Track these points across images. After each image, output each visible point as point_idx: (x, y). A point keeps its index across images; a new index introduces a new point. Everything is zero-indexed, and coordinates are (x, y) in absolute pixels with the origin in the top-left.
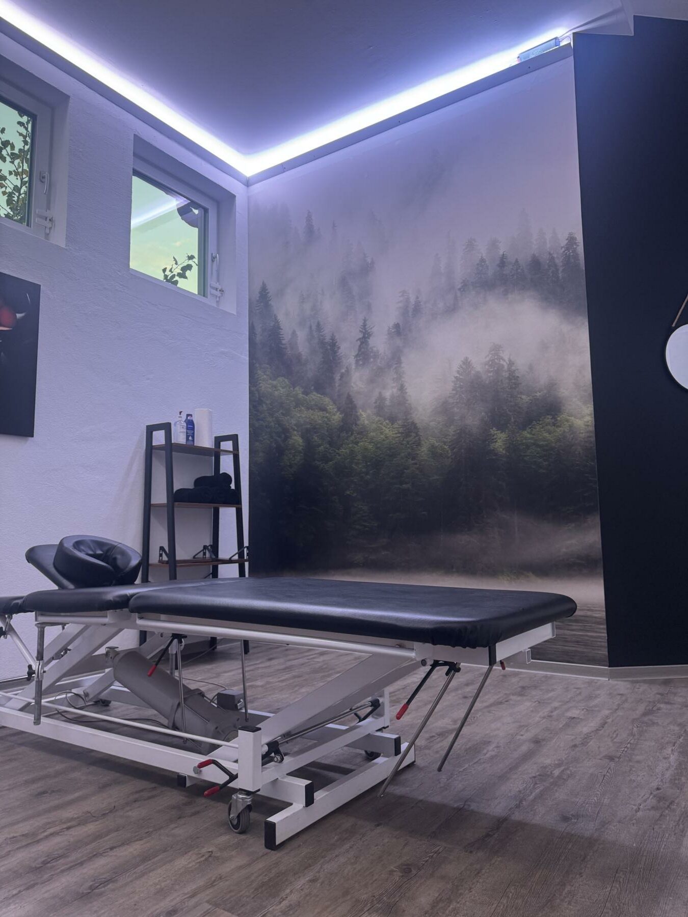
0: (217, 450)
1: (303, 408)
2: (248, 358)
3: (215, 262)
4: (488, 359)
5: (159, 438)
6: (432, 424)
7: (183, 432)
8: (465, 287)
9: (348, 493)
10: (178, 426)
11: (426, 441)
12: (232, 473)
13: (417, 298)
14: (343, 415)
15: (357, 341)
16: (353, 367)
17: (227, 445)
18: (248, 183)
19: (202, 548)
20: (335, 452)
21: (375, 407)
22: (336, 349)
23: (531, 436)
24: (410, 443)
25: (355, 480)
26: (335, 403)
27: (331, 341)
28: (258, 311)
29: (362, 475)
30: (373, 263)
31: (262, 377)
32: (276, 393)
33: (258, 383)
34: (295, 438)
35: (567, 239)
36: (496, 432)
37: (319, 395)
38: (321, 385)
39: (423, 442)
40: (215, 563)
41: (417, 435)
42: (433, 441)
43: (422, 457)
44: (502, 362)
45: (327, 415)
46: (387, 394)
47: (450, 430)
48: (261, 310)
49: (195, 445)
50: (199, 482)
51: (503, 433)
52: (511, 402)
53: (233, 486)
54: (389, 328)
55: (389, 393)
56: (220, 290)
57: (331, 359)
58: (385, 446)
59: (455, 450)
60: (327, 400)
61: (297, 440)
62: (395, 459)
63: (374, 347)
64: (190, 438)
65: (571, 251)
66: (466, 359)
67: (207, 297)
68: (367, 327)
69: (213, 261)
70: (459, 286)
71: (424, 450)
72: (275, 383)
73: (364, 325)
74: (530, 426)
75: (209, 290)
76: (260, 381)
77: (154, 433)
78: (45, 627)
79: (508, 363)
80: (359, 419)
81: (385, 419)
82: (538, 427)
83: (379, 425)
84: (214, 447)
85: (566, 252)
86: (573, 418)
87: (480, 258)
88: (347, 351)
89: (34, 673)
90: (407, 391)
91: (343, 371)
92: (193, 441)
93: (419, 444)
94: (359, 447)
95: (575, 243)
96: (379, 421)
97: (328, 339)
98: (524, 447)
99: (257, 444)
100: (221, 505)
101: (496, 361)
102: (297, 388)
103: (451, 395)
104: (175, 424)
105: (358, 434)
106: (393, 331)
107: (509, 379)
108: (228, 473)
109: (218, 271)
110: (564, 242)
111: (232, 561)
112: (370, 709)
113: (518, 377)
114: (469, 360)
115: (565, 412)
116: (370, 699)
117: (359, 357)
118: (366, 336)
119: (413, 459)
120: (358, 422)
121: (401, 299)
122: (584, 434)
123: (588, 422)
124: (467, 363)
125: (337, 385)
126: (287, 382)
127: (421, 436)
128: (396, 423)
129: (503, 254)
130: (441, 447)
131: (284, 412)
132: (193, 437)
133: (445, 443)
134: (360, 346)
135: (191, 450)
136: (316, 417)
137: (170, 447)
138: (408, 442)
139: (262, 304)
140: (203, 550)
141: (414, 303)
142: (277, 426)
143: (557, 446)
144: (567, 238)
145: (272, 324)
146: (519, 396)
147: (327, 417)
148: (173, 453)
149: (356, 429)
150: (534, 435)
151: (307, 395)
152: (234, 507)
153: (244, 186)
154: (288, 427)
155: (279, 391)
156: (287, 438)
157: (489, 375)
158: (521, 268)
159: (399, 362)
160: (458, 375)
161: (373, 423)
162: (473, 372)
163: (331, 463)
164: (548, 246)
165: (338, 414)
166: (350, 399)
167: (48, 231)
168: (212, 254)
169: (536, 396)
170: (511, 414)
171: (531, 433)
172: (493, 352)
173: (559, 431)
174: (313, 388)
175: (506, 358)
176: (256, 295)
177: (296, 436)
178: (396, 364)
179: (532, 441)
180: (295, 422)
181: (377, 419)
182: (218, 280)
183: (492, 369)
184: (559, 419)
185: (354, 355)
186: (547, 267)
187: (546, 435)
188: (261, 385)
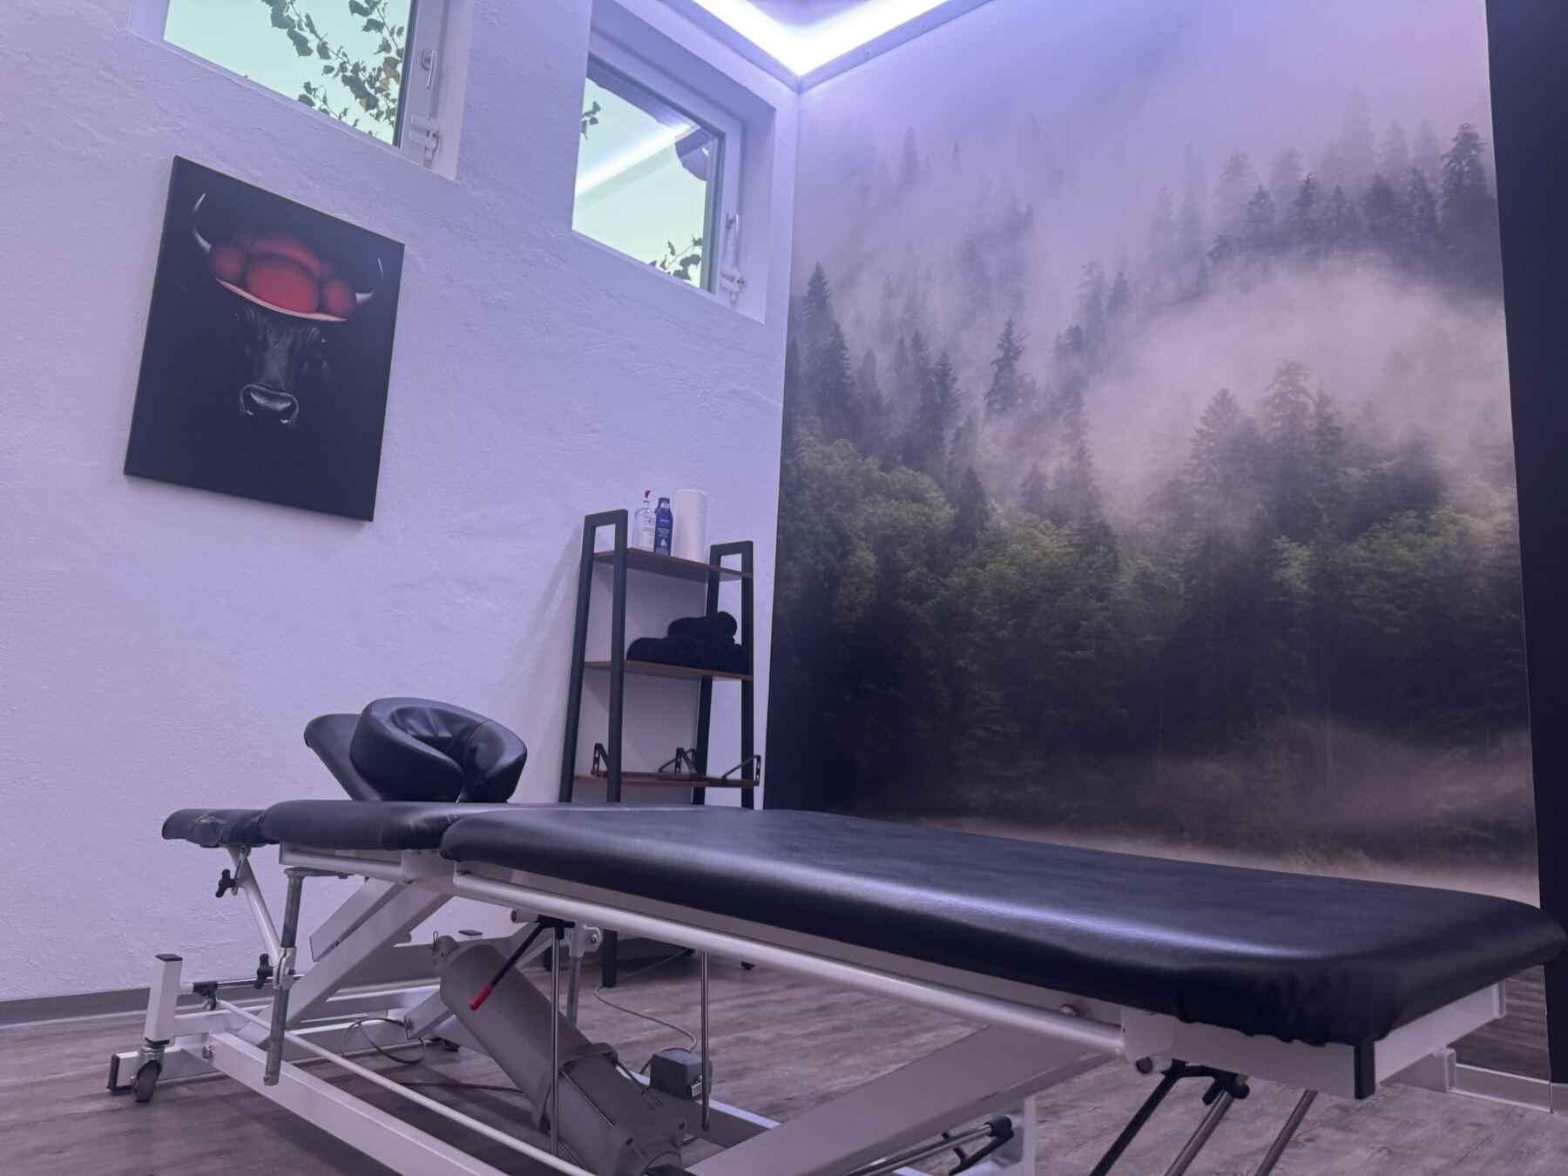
0: (714, 567)
1: (879, 497)
2: (781, 405)
3: (733, 230)
4: (1271, 393)
5: (606, 539)
6: (1146, 527)
7: (649, 530)
8: (1223, 248)
9: (961, 663)
10: (641, 518)
11: (1130, 562)
12: (737, 615)
13: (1120, 275)
14: (957, 511)
15: (992, 364)
16: (982, 416)
17: (733, 562)
18: (800, 87)
19: (673, 755)
20: (938, 581)
21: (1023, 494)
22: (949, 382)
23: (1368, 554)
24: (1095, 566)
25: (977, 639)
26: (942, 487)
27: (940, 367)
28: (805, 318)
29: (993, 628)
30: (1030, 213)
31: (805, 441)
32: (830, 468)
33: (798, 451)
34: (861, 553)
35: (1455, 140)
36: (1286, 545)
37: (911, 472)
38: (914, 452)
39: (1122, 565)
40: (698, 784)
41: (1111, 550)
42: (1144, 561)
43: (1121, 595)
44: (1302, 398)
45: (927, 509)
46: (1050, 468)
47: (1184, 539)
48: (810, 316)
49: (672, 555)
50: (676, 627)
51: (1305, 547)
52: (1322, 481)
53: (738, 638)
54: (1059, 337)
55: (1054, 465)
56: (738, 282)
57: (939, 400)
58: (1042, 572)
59: (1193, 582)
60: (926, 481)
61: (866, 557)
62: (1062, 598)
63: (1026, 375)
64: (663, 543)
65: (1464, 163)
66: (1224, 393)
67: (714, 293)
68: (1012, 337)
69: (728, 228)
70: (1212, 247)
71: (1125, 580)
72: (828, 449)
73: (1008, 333)
74: (1366, 533)
75: (718, 279)
76: (802, 448)
77: (598, 529)
78: (303, 878)
79: (1317, 400)
80: (988, 518)
81: (1043, 518)
82: (1384, 536)
83: (1030, 530)
84: (708, 563)
85: (1453, 165)
86: (1467, 517)
87: (1257, 189)
88: (972, 386)
89: (271, 974)
90: (1092, 460)
91: (961, 424)
92: (669, 548)
93: (1114, 568)
94: (987, 574)
95: (1476, 147)
96: (1031, 521)
97: (934, 363)
98: (1352, 577)
99: (791, 564)
100: (715, 672)
101: (1289, 395)
102: (869, 459)
103: (1188, 468)
104: (636, 514)
105: (986, 547)
106: (1067, 341)
107: (1319, 432)
108: (729, 613)
109: (737, 245)
110: (1448, 146)
111: (727, 781)
112: (988, 1140)
113: (1339, 429)
114: (1229, 396)
115: (1448, 504)
116: (989, 1117)
117: (995, 395)
118: (1011, 354)
119: (1100, 598)
120: (988, 524)
121: (1087, 279)
122: (1494, 551)
123: (1503, 524)
124: (1224, 402)
125: (947, 451)
126: (852, 449)
127: (1119, 551)
128: (1065, 526)
129: (1308, 180)
130: (1163, 574)
131: (843, 505)
132: (669, 541)
133: (1171, 567)
134: (996, 376)
135: (662, 564)
136: (904, 513)
137: (625, 557)
138: (1090, 565)
139: (814, 305)
140: (676, 759)
141: (1112, 285)
142: (828, 531)
143: (1428, 577)
144: (1454, 136)
145: (830, 339)
146: (1341, 469)
147: (924, 514)
148: (629, 571)
149: (982, 537)
150: (1374, 551)
151: (887, 472)
152: (738, 678)
153: (791, 92)
154: (849, 532)
155: (835, 466)
156: (845, 554)
157: (1274, 425)
158: (1348, 204)
159: (1077, 403)
160: (1204, 427)
161: (1019, 525)
162: (1237, 420)
163: (929, 603)
164: (1411, 155)
165: (947, 507)
166: (972, 479)
167: (429, 155)
168: (728, 215)
169: (1381, 469)
170: (1321, 506)
171: (1367, 548)
172: (1283, 378)
173: (1435, 543)
174: (900, 458)
175: (1313, 391)
176: (804, 289)
177: (863, 549)
178: (1071, 407)
179: (1370, 565)
180: (862, 524)
181: (1026, 517)
182: (736, 263)
183: (1281, 414)
184: (1433, 517)
185: (985, 392)
186: (1407, 198)
187: (1402, 552)
188: (804, 454)
